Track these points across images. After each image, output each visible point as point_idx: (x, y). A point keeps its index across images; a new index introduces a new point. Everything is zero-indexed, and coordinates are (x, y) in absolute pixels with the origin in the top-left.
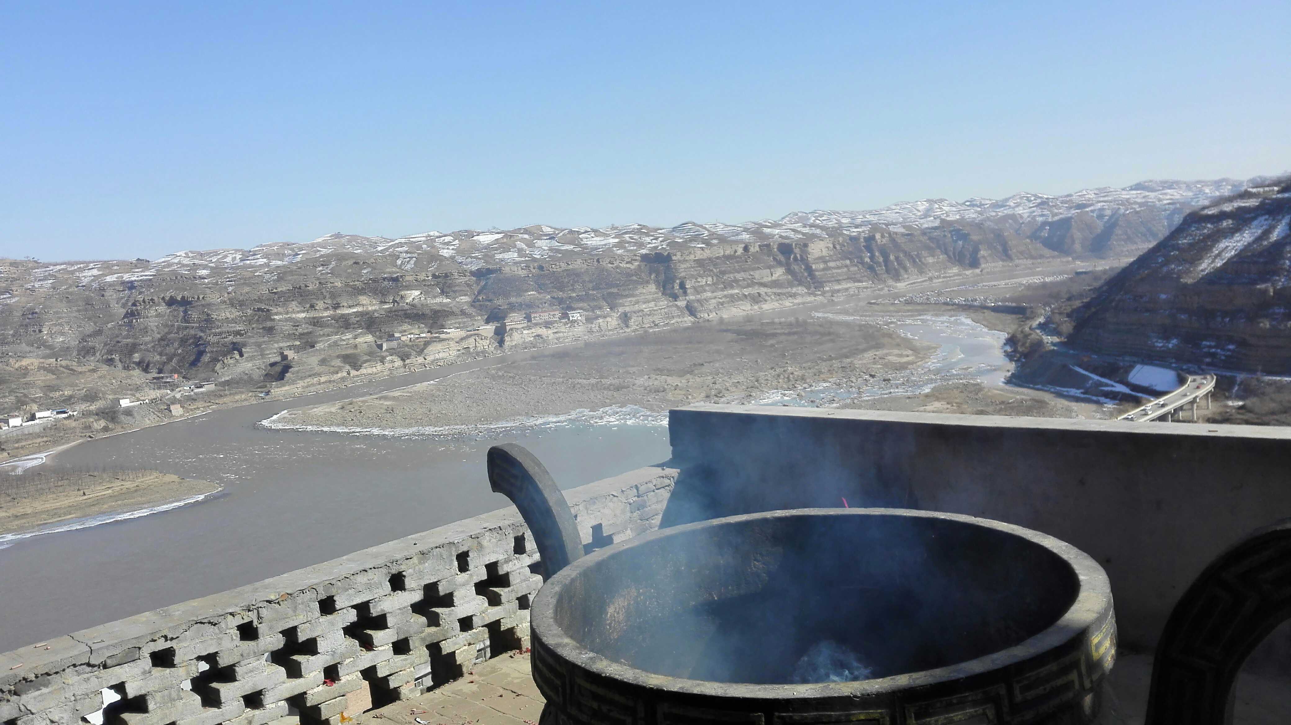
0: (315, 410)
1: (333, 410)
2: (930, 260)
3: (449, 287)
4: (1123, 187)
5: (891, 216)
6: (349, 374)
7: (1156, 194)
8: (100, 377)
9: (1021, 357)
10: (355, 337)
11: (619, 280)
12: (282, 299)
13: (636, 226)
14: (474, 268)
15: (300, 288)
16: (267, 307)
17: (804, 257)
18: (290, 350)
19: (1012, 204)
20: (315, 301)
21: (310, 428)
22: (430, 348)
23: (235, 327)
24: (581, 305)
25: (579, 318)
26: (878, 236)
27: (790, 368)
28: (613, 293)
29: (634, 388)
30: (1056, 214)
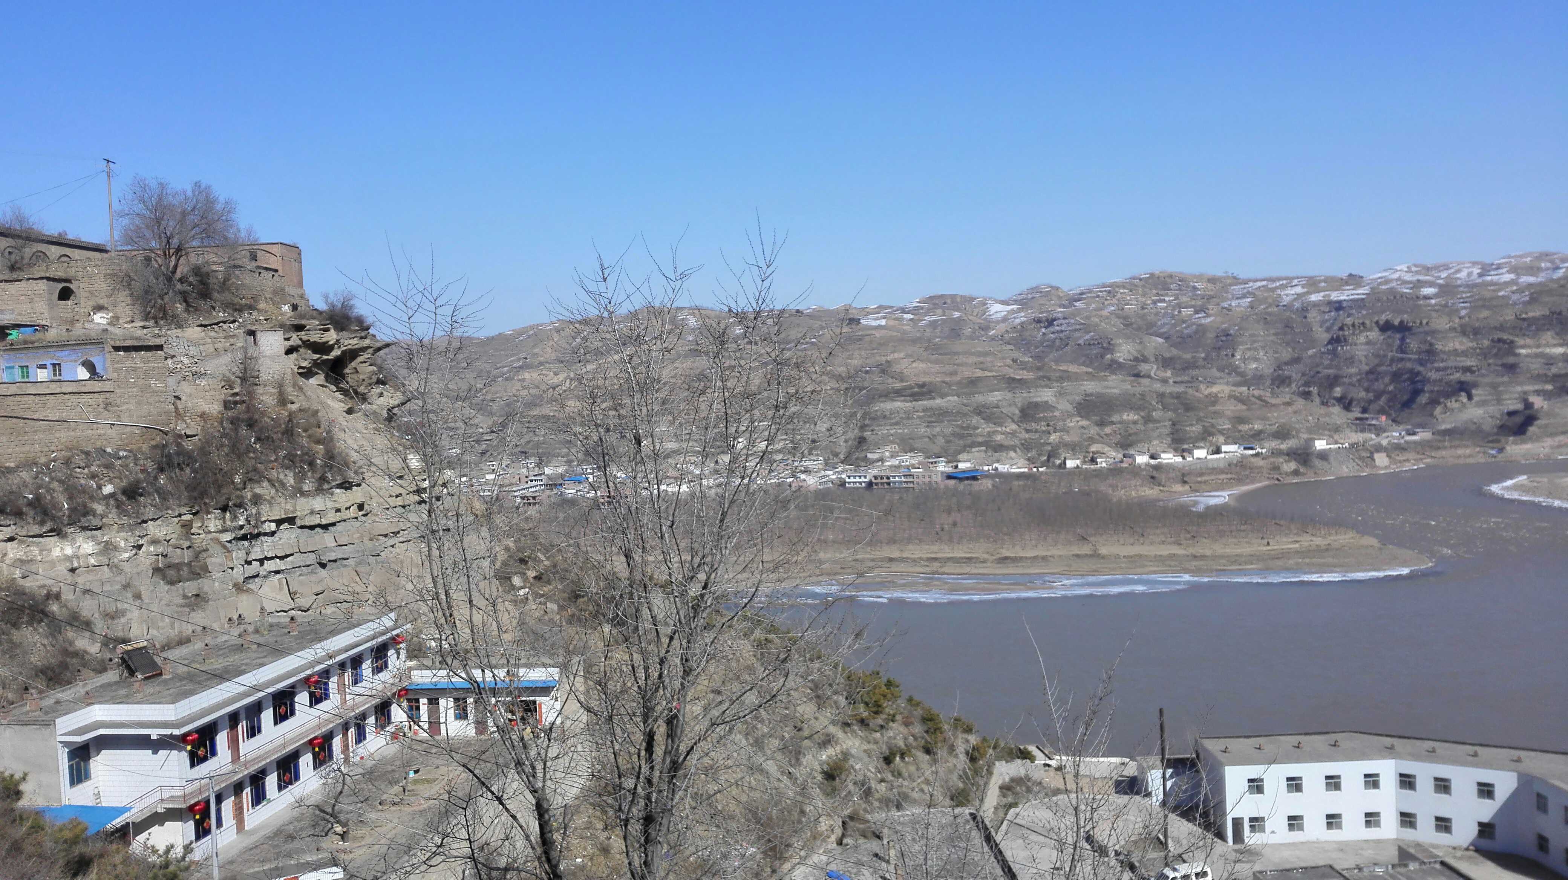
8: (1295, 412)
12: (1533, 328)
15: (1560, 313)
16: (1511, 338)
18: (1538, 395)
21: (1557, 503)
23: (1464, 361)
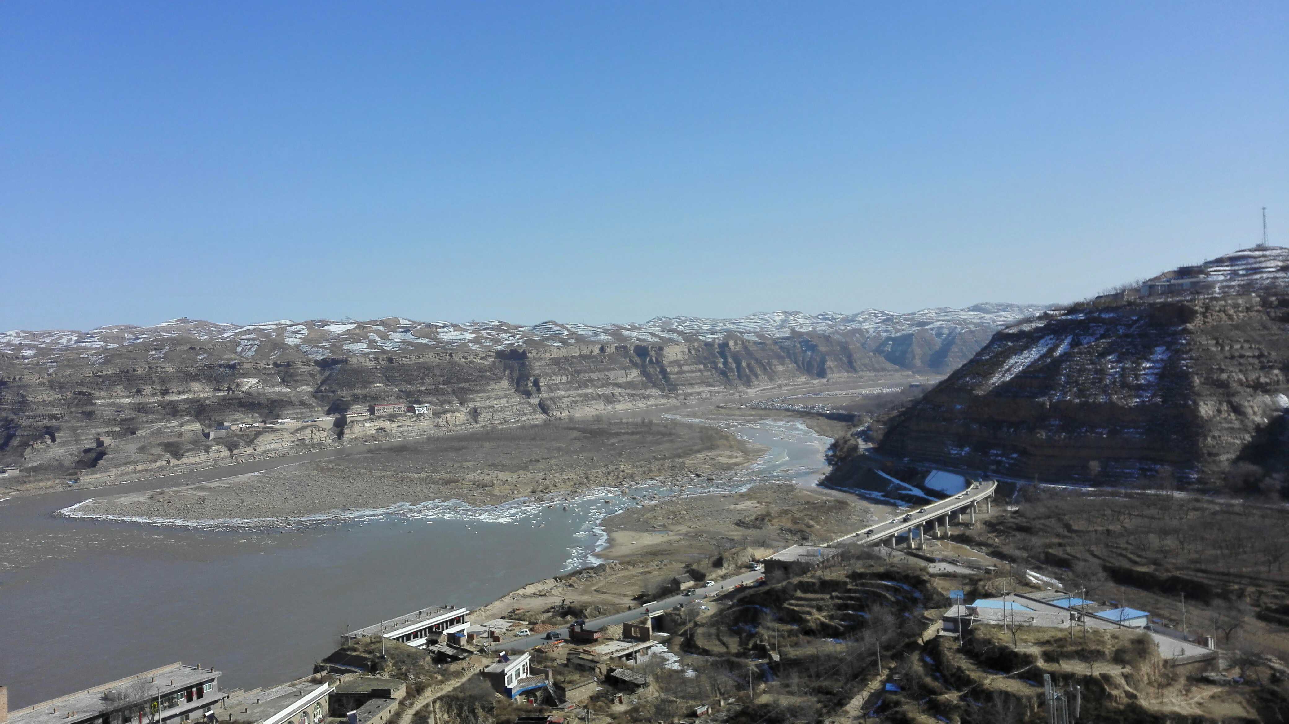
0: (123, 499)
1: (142, 499)
2: (780, 368)
3: (291, 376)
4: (962, 308)
5: (750, 325)
6: (169, 462)
7: (991, 315)
9: (838, 461)
10: (181, 425)
11: (471, 375)
12: (107, 383)
13: (497, 323)
14: (319, 358)
15: (127, 372)
16: (89, 391)
17: (660, 360)
18: (109, 436)
19: (861, 319)
20: (142, 386)
21: (110, 517)
22: (261, 438)
23: (51, 410)
24: (430, 399)
25: (426, 412)
26: (731, 343)
27: (622, 466)
28: (464, 388)
29: (463, 482)
30: (899, 331)
